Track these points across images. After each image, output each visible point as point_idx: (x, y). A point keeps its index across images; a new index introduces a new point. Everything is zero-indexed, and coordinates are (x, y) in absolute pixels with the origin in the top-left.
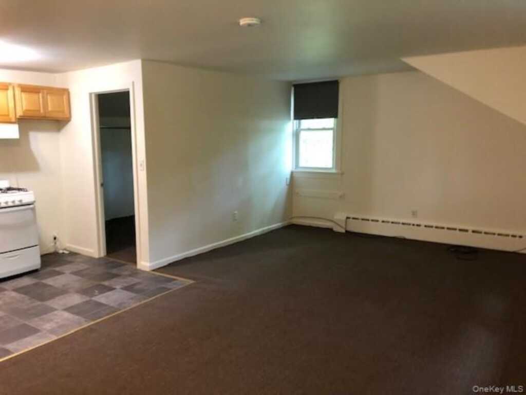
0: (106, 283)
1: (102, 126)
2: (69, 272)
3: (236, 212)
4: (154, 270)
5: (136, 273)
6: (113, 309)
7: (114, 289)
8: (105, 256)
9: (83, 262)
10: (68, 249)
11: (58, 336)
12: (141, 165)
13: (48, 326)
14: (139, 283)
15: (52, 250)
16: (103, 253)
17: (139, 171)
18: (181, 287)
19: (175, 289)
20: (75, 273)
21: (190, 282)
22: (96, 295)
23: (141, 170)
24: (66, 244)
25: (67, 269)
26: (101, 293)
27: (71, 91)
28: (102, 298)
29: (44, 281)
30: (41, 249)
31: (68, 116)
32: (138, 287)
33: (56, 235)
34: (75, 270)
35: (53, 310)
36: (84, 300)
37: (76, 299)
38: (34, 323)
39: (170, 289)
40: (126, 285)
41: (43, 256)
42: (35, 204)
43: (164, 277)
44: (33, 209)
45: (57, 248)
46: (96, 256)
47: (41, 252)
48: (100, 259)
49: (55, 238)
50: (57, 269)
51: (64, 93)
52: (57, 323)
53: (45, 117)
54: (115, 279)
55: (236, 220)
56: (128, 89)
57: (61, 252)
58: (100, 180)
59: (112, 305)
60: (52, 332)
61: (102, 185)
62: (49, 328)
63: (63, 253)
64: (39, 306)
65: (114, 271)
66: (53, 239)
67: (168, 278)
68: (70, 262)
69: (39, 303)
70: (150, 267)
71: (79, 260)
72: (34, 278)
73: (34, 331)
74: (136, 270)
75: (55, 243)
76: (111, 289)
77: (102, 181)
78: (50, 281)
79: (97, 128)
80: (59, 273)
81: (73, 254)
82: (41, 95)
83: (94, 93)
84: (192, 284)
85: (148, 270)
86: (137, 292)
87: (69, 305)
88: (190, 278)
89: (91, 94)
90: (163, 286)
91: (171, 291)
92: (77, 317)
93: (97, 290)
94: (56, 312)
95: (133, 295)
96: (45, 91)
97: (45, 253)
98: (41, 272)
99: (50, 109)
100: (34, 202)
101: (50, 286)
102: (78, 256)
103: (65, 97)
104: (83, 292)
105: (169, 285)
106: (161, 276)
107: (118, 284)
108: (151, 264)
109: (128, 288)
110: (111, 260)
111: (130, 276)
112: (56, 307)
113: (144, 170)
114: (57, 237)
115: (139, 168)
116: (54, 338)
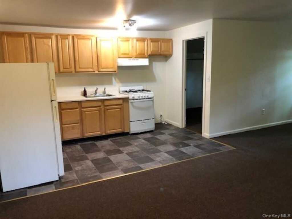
0: (186, 142)
1: (188, 59)
2: (168, 133)
3: (264, 109)
4: (211, 138)
5: (202, 138)
6: (190, 157)
7: (190, 145)
8: (185, 128)
9: (174, 130)
10: (167, 122)
11: (163, 165)
12: (208, 79)
13: (158, 159)
14: (203, 144)
15: (159, 122)
16: (184, 126)
17: (207, 83)
18: (227, 150)
19: (224, 151)
20: (171, 135)
21: (233, 148)
22: (180, 148)
23: (208, 82)
24: (166, 119)
25: (167, 132)
26: (183, 147)
27: (173, 40)
28: (184, 150)
29: (156, 137)
30: (155, 120)
31: (171, 53)
32: (202, 146)
33: (162, 114)
34: (170, 133)
35: (160, 151)
36: (175, 149)
37: (171, 148)
38: (152, 156)
39: (221, 151)
40: (196, 144)
41: (156, 124)
42: (154, 98)
43: (217, 143)
44: (153, 101)
45: (161, 121)
46: (181, 127)
47: (155, 122)
48: (182, 129)
49: (161, 116)
50: (162, 131)
51: (170, 41)
52: (162, 158)
53: (160, 54)
54: (190, 141)
55: (263, 114)
56: (204, 36)
57: (163, 123)
58: (185, 87)
59: (189, 154)
60: (160, 162)
61: (186, 90)
62: (159, 160)
63: (164, 124)
64: (154, 148)
65: (190, 136)
66: (160, 116)
67: (220, 144)
68: (168, 129)
69: (154, 147)
70: (209, 136)
71: (172, 128)
72: (152, 134)
73: (152, 160)
74: (201, 137)
75: (161, 118)
76: (188, 145)
77: (186, 88)
78: (158, 137)
79: (185, 59)
80: (163, 134)
81: (169, 125)
82: (159, 43)
83: (185, 40)
84: (234, 150)
85: (208, 138)
86: (202, 149)
87: (168, 150)
88: (233, 146)
89: (183, 41)
90: (217, 148)
91: (221, 152)
92: (171, 157)
93: (181, 144)
94: (161, 153)
95: (200, 151)
96: (161, 41)
97: (157, 122)
98: (155, 132)
99: (163, 50)
100: (154, 97)
101: (158, 139)
102: (171, 126)
103: (170, 44)
104: (174, 144)
105: (221, 148)
106: (215, 142)
107: (192, 143)
108: (211, 135)
109: (197, 146)
110: (188, 130)
111: (198, 140)
112: (162, 150)
113: (209, 82)
114: (162, 115)
115: (207, 80)
116: (161, 166)
